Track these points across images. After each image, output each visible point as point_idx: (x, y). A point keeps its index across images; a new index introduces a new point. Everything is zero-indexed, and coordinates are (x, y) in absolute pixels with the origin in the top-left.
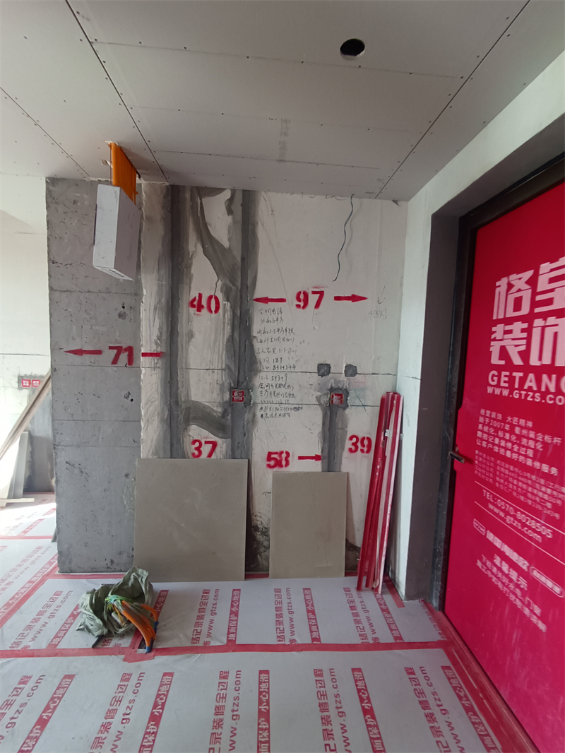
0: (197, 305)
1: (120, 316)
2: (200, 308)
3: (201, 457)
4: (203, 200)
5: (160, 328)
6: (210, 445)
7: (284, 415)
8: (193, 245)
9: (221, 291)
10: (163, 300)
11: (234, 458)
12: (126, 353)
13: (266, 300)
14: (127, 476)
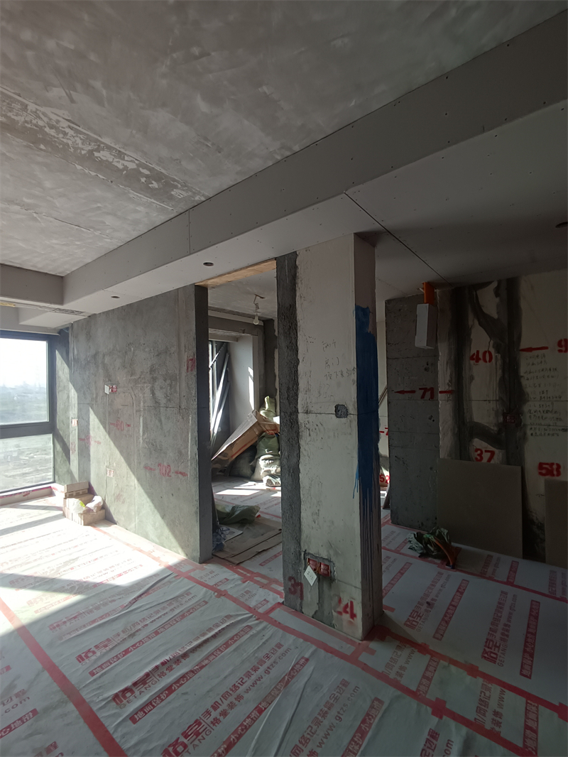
0: (476, 358)
1: (426, 369)
2: (478, 360)
3: (483, 461)
4: (478, 292)
5: (451, 375)
6: (489, 454)
7: (553, 435)
8: (472, 321)
9: (493, 347)
10: (452, 357)
11: (508, 463)
12: (429, 392)
13: (530, 350)
14: (431, 468)
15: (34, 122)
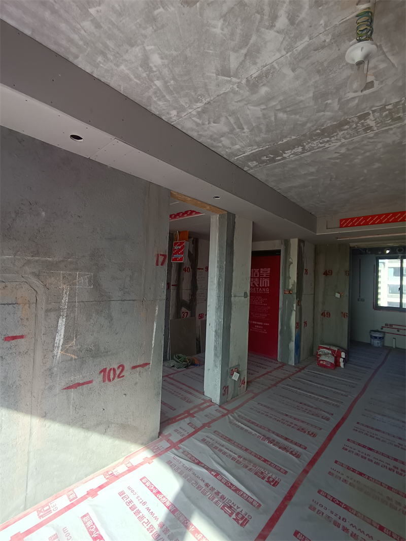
2: (185, 271)
3: (184, 317)
5: (176, 277)
6: (186, 313)
9: (190, 266)
11: (191, 316)
13: (199, 269)
15: (336, 137)
